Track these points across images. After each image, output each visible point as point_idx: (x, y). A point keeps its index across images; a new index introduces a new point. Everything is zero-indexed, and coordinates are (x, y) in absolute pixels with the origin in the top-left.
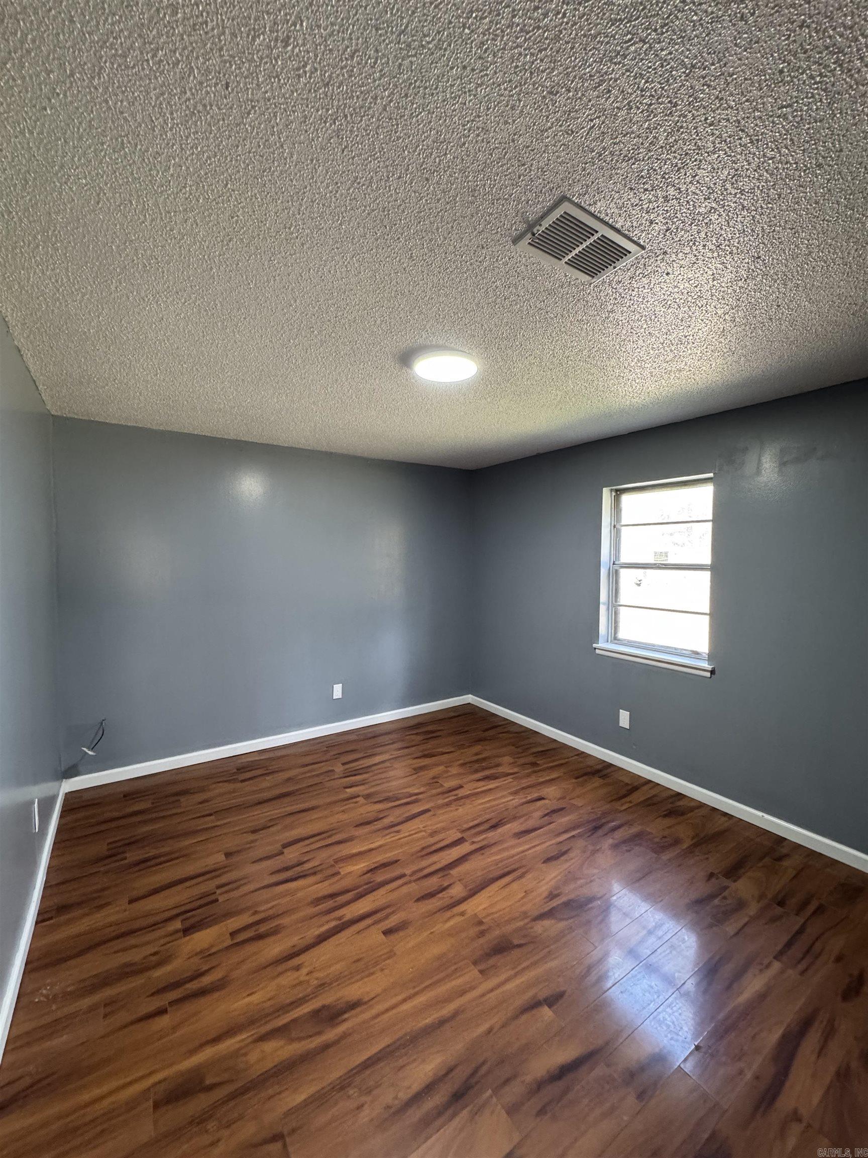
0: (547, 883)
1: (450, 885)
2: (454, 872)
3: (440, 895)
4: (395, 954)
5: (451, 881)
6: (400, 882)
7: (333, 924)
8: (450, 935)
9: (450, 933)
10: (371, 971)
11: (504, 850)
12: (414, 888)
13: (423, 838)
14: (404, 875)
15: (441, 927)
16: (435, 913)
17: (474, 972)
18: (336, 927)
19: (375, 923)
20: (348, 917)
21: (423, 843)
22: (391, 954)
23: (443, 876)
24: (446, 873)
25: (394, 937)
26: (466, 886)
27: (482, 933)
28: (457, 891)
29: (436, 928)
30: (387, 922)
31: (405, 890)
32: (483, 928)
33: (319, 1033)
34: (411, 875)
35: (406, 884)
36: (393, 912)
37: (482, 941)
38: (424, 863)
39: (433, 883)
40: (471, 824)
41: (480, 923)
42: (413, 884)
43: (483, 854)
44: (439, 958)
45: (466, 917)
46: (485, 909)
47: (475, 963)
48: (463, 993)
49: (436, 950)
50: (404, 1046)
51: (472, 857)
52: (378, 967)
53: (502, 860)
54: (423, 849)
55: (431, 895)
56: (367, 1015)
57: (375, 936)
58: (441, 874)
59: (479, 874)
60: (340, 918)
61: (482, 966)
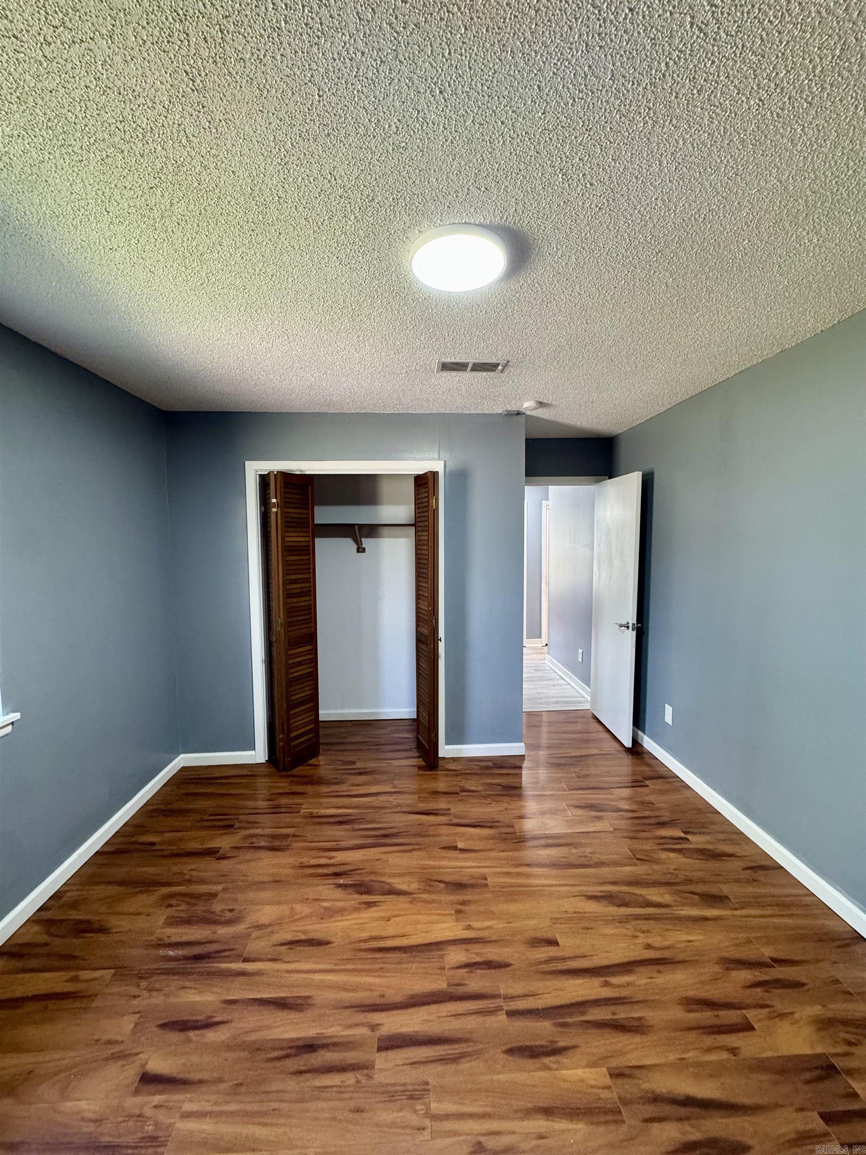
0: (357, 918)
1: (458, 968)
2: (441, 985)
3: (478, 959)
4: (551, 919)
5: (452, 972)
6: (521, 1005)
7: (614, 980)
8: (493, 913)
9: (489, 915)
10: (575, 915)
11: (345, 988)
12: (505, 985)
13: (444, 1092)
14: (512, 1014)
15: (498, 925)
16: (495, 941)
17: (490, 881)
18: (613, 974)
19: (564, 959)
20: (596, 981)
21: (448, 1075)
22: (555, 921)
23: (459, 985)
24: (452, 990)
25: (549, 935)
26: (442, 957)
27: (464, 903)
28: (456, 956)
29: (501, 926)
30: (552, 954)
31: (518, 988)
32: (459, 907)
33: (619, 892)
34: (499, 1009)
35: (512, 998)
36: (541, 963)
37: (468, 898)
38: (471, 1023)
39: (476, 983)
40: (335, 1080)
41: (458, 912)
42: (502, 992)
43: (382, 996)
44: (515, 901)
45: (466, 923)
46: (444, 922)
47: (486, 885)
48: (507, 874)
49: (512, 908)
50: (559, 865)
51: (398, 999)
52: (569, 915)
53: (369, 972)
54: (455, 1059)
55: (489, 965)
56: (582, 888)
57: (569, 944)
58: (461, 990)
59: (414, 966)
60: (606, 984)
61: (484, 882)
